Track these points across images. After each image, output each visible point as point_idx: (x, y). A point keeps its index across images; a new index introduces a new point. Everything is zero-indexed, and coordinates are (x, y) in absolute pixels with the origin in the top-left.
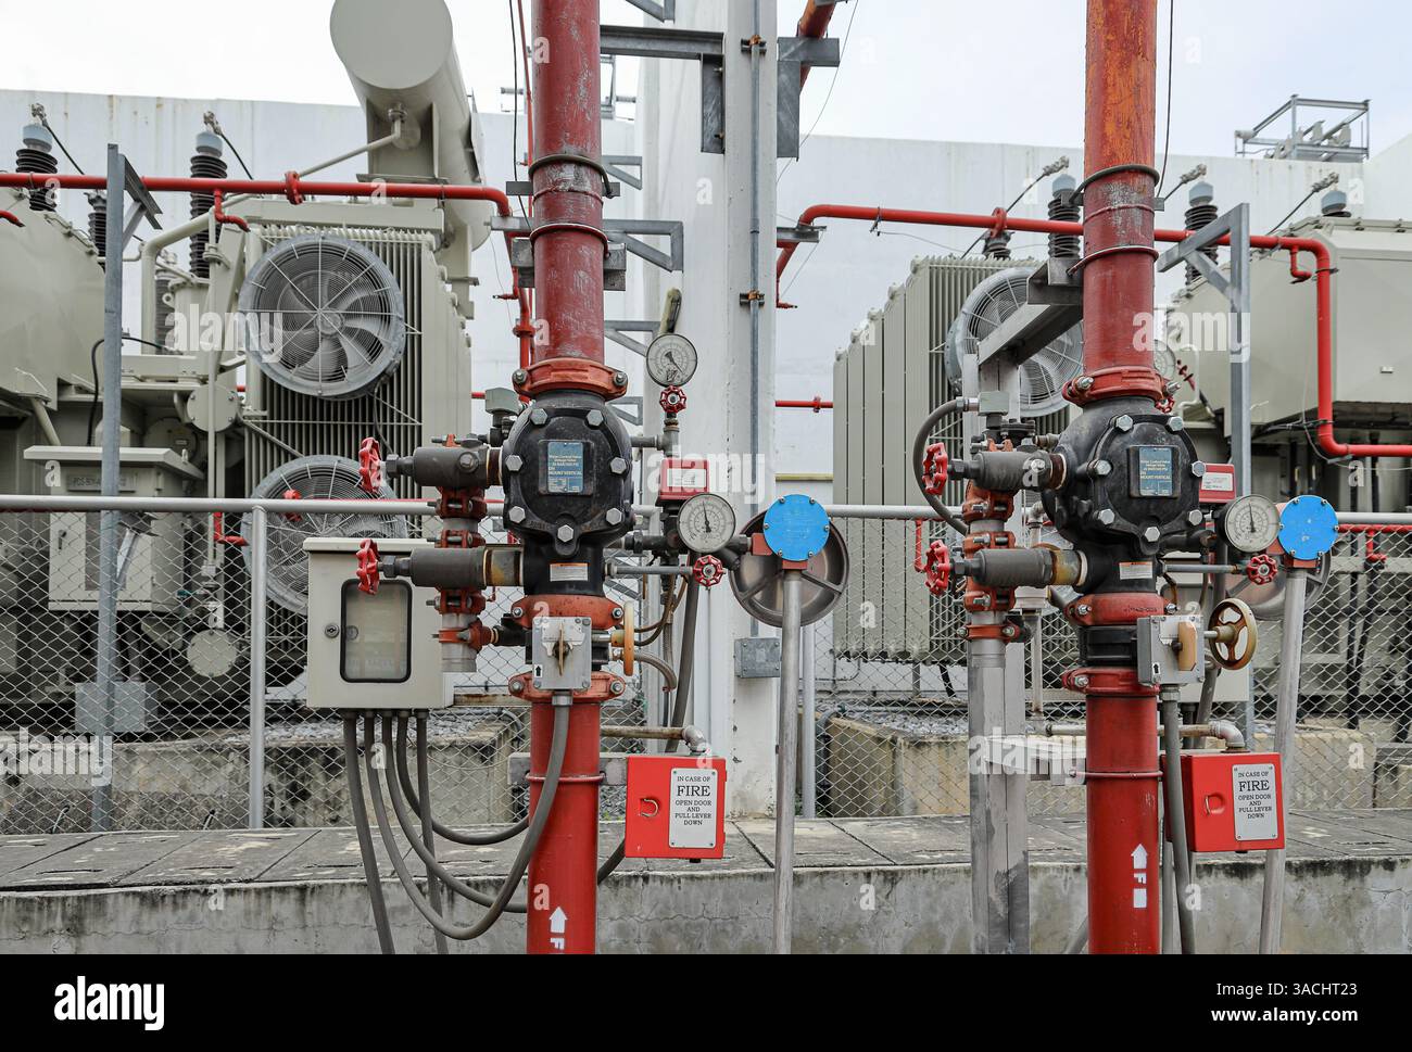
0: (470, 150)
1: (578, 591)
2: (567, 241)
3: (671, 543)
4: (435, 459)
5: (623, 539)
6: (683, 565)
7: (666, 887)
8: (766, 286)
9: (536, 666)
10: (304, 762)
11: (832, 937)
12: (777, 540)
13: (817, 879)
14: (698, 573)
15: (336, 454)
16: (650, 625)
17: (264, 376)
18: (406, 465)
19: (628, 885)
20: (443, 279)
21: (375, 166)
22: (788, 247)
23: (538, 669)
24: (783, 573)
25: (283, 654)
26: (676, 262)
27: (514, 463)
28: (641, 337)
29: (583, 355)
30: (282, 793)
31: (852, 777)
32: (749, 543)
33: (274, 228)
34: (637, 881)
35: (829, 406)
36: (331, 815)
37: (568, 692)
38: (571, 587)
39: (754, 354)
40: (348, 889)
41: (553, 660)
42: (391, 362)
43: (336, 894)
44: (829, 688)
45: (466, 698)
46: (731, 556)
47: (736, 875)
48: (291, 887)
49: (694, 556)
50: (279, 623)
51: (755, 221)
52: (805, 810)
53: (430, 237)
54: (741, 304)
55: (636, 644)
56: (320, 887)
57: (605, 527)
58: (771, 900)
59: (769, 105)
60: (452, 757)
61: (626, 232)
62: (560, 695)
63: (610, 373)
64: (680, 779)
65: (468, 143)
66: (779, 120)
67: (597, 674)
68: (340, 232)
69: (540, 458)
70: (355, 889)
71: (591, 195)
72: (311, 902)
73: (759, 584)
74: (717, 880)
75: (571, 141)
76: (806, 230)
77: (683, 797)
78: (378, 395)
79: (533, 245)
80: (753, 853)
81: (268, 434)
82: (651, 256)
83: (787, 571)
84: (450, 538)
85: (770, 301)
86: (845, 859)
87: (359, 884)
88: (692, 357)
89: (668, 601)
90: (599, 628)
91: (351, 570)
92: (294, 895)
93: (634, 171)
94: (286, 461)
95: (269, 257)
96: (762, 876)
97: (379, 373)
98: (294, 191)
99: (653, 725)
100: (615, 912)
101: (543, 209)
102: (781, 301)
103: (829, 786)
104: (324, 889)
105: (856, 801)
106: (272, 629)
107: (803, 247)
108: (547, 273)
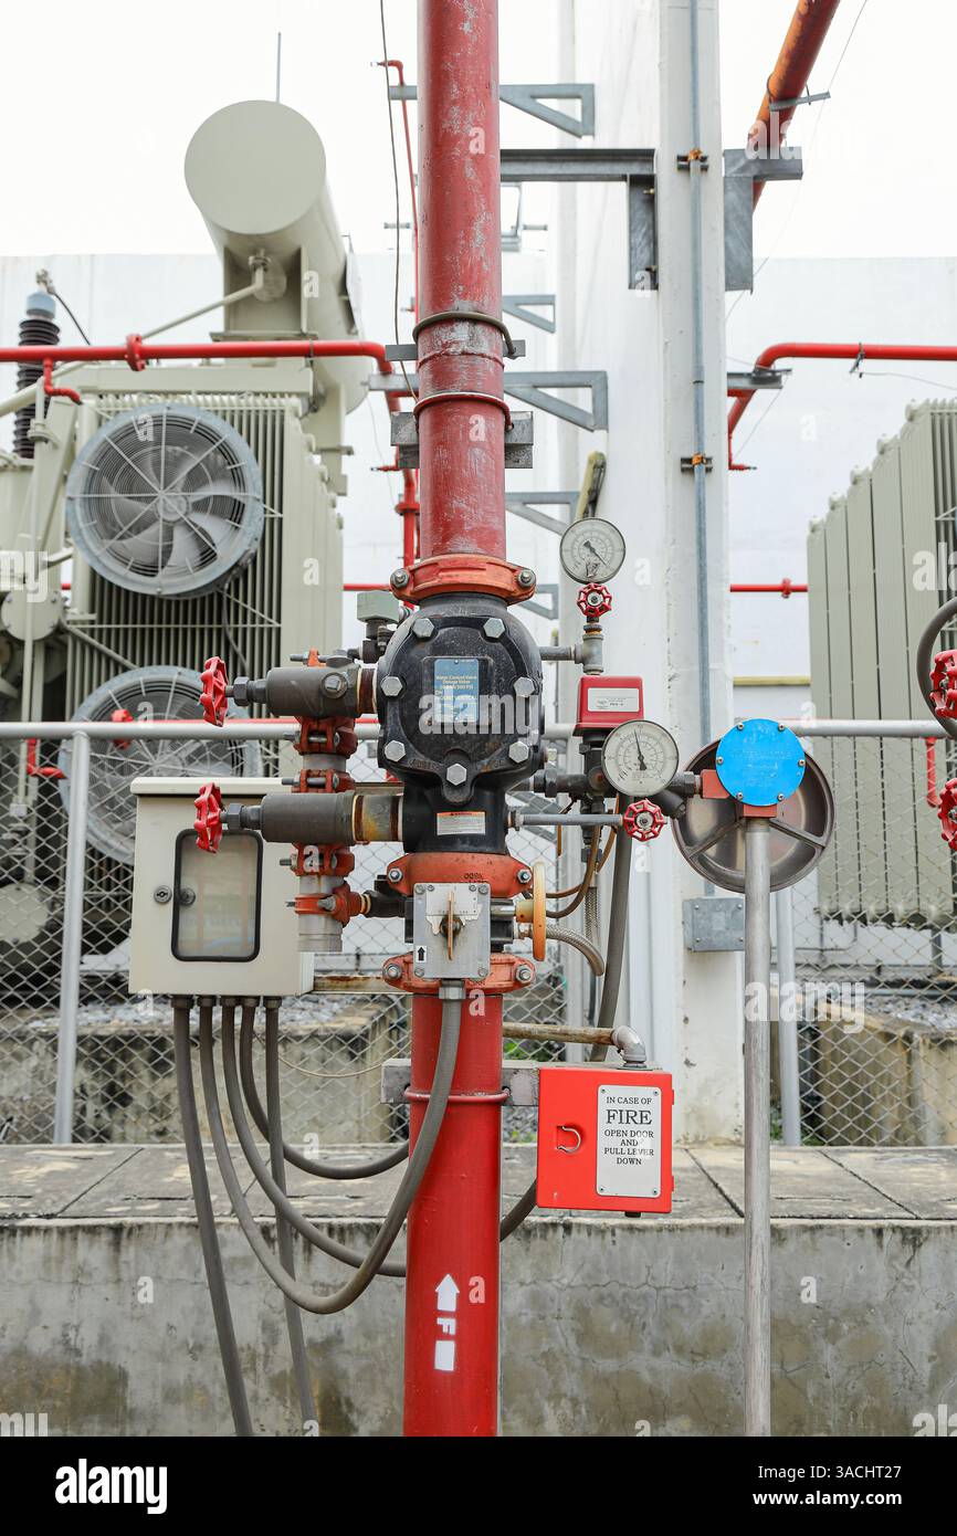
0: (345, 298)
1: (472, 848)
2: (459, 413)
3: (594, 783)
4: (293, 682)
5: (531, 779)
6: (610, 812)
7: (595, 1241)
8: (715, 448)
9: (418, 948)
10: (125, 1057)
11: (831, 1321)
12: (735, 778)
13: (806, 1236)
14: (630, 824)
15: (176, 664)
16: (570, 888)
17: (93, 573)
18: (258, 691)
19: (544, 1237)
20: (310, 450)
21: (232, 321)
22: (743, 396)
23: (421, 952)
24: (744, 821)
25: (104, 916)
26: (599, 420)
27: (393, 687)
28: (554, 511)
29: (480, 551)
30: (97, 1095)
31: (851, 1089)
32: (698, 783)
33: (111, 398)
34: (555, 1231)
35: (803, 590)
36: (157, 1126)
37: (461, 982)
38: (464, 842)
39: (701, 531)
40: (176, 1230)
41: (441, 938)
42: (246, 552)
43: (160, 1237)
44: (813, 961)
45: (329, 981)
46: (673, 801)
47: (692, 1227)
48: (103, 1226)
49: (624, 801)
50: (100, 877)
51: (699, 369)
52: (786, 1132)
53: (295, 401)
54: (683, 470)
55: (549, 915)
56: (140, 1227)
57: (509, 765)
58: (741, 1265)
59: (713, 229)
60: (312, 1051)
61: (535, 387)
62: (449, 986)
63: (513, 571)
64: (611, 1100)
65: (343, 290)
66: (726, 247)
67: (499, 957)
68: (189, 400)
69: (425, 680)
70: (184, 1231)
71: (490, 358)
72: (127, 1247)
73: (712, 835)
74: (665, 1233)
75: (464, 296)
76: (765, 374)
77: (615, 1125)
78: (229, 592)
79: (417, 419)
80: (716, 1196)
81: (95, 642)
82: (567, 413)
83: (750, 819)
84: (311, 780)
85: (720, 463)
86: (845, 1208)
87: (189, 1225)
88: (618, 546)
89: (592, 858)
90: (500, 896)
91: (188, 819)
92: (106, 1238)
93: (545, 312)
94: (116, 674)
95: (105, 433)
96: (728, 1230)
97: (230, 566)
98: (136, 355)
99: (575, 1022)
100: (526, 1273)
101: (430, 376)
102: (735, 462)
103: (819, 1099)
104: (145, 1230)
105: (859, 1123)
106: (91, 885)
107: (762, 395)
108: (434, 452)
